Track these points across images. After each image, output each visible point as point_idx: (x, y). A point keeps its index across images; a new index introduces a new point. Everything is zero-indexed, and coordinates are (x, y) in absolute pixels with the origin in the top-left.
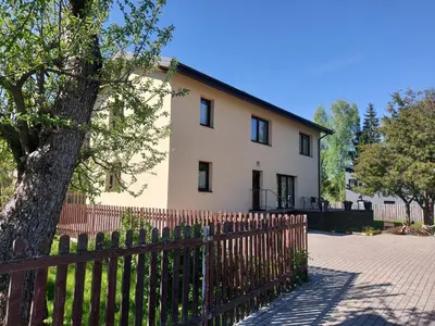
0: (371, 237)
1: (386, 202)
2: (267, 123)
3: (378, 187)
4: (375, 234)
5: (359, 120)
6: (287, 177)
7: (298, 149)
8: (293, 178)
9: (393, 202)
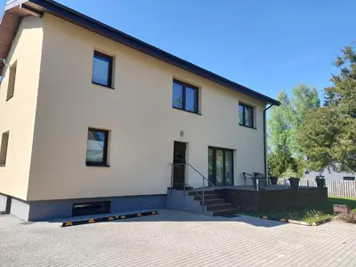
0: (315, 228)
1: (345, 178)
2: (196, 89)
3: (326, 161)
4: (320, 223)
5: (319, 102)
6: (224, 150)
7: (238, 120)
8: (232, 151)
9: (353, 178)
